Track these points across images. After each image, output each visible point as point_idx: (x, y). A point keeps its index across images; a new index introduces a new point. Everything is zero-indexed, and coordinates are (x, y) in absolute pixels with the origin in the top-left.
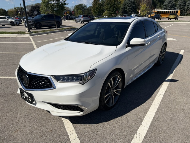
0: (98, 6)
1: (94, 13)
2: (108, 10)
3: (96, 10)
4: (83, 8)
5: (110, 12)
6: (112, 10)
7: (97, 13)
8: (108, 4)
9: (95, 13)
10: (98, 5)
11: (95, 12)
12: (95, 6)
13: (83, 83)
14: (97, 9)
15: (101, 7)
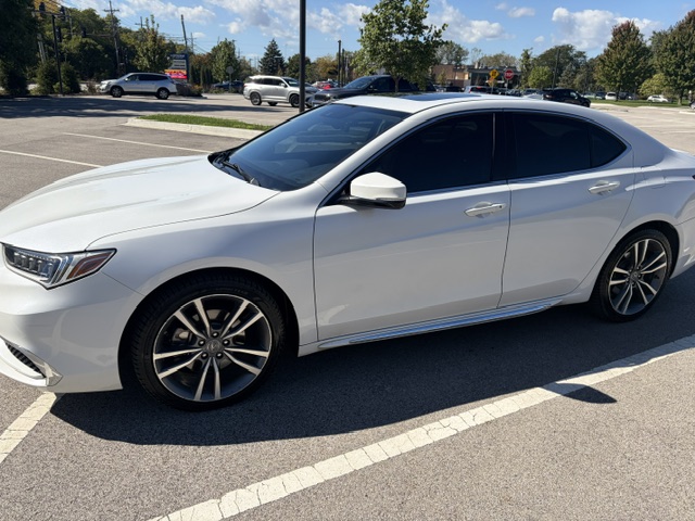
0: (628, 56)
1: (602, 78)
2: (668, 74)
3: (616, 71)
4: (571, 59)
5: (676, 81)
6: (688, 71)
7: (616, 82)
8: (673, 50)
9: (610, 80)
10: (626, 51)
11: (607, 76)
12: (616, 56)
13: (48, 285)
14: (621, 64)
15: (638, 57)
